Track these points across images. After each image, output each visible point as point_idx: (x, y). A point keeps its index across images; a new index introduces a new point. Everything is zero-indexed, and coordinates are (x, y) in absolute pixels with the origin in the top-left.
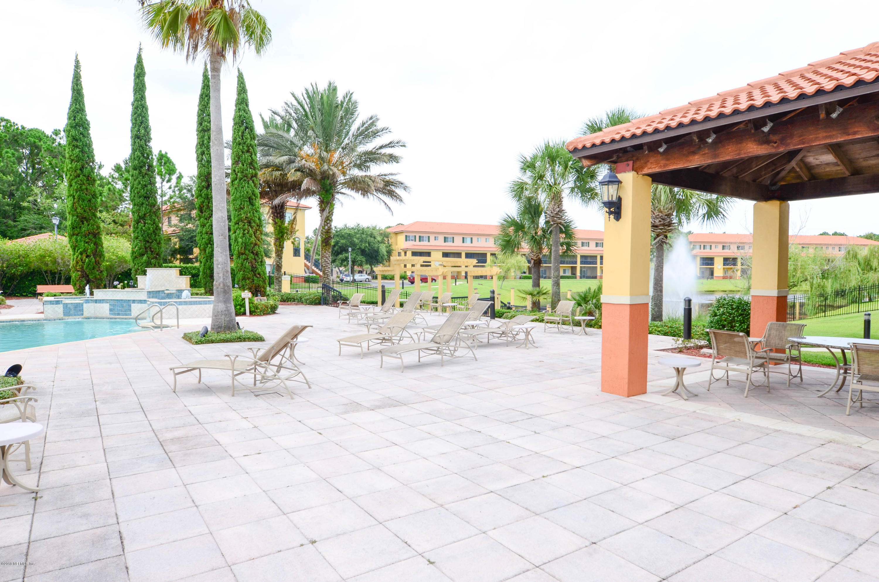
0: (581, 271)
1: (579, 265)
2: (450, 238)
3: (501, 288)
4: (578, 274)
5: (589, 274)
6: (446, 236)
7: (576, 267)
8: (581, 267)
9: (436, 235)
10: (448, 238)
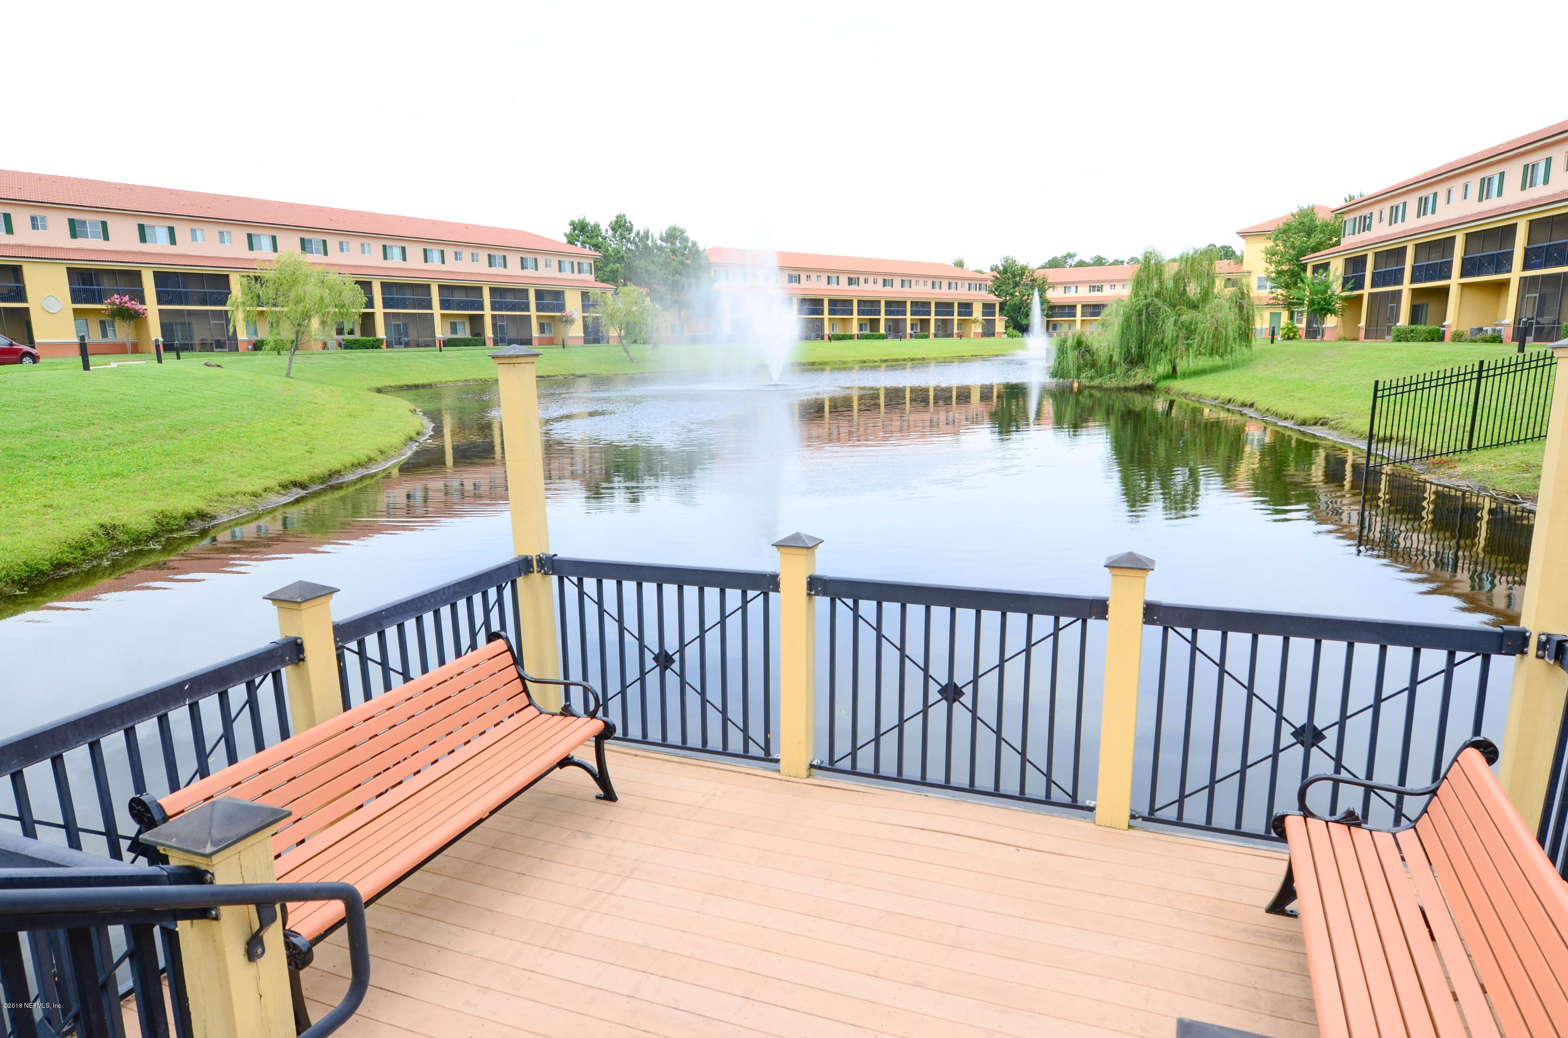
0: (494, 326)
1: (488, 313)
2: (93, 224)
3: (288, 375)
4: (489, 333)
5: (511, 334)
6: (76, 216)
7: (482, 316)
8: (493, 317)
9: (37, 213)
10: (84, 223)
